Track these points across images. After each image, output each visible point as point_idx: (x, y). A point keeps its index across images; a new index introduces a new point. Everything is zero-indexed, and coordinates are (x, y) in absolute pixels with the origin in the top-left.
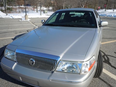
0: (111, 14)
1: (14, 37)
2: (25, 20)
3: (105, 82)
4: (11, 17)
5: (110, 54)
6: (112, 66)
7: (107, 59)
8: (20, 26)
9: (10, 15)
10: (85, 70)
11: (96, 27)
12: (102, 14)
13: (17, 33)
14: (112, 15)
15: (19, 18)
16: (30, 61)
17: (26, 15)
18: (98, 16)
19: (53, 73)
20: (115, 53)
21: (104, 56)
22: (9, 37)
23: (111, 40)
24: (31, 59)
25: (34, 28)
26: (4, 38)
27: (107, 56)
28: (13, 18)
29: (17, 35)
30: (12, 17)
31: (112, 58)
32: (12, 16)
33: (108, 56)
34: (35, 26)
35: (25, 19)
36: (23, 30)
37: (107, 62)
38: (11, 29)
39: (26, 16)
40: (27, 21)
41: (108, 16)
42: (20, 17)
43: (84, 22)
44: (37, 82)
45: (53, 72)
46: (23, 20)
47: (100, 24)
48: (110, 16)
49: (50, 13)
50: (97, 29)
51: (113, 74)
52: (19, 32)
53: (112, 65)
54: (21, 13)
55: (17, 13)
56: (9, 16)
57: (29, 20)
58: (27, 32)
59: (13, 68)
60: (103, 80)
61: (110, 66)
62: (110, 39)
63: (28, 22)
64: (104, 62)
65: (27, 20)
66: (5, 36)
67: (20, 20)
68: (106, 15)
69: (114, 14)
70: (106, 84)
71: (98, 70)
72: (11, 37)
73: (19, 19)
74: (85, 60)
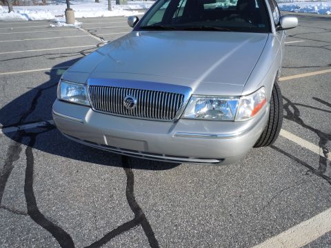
0: (313, 6)
1: (50, 69)
2: (65, 25)
3: (286, 154)
4: (24, 17)
5: (302, 102)
6: (304, 125)
7: (293, 111)
8: (56, 40)
9: (21, 12)
10: (244, 113)
11: (270, 31)
12: (287, 4)
13: (54, 58)
14: (313, 8)
15: (48, 19)
16: (125, 99)
17: (68, 9)
18: (276, 8)
19: (178, 124)
20: (314, 98)
21: (286, 107)
22: (37, 69)
23: (307, 71)
24: (127, 97)
25: (98, 46)
26: (22, 70)
27: (293, 105)
28: (30, 20)
29: (55, 64)
30: (26, 15)
31: (307, 109)
32: (27, 12)
33: (296, 106)
34: (99, 39)
35: (67, 23)
36: (69, 51)
37: (295, 117)
38: (35, 49)
39: (69, 11)
40: (74, 27)
41: (302, 11)
42: (49, 16)
43: (240, 20)
44: (145, 142)
45: (176, 122)
46: (60, 24)
47: (279, 24)
48: (308, 10)
49: (135, 4)
50: (270, 34)
51: (307, 140)
52: (59, 55)
53: (304, 123)
54: (48, 4)
55: (37, 4)
56: (18, 12)
57: (79, 25)
58: (82, 56)
59: (87, 119)
60: (282, 152)
61: (301, 126)
62: (305, 68)
63: (78, 31)
64: (286, 117)
65: (72, 25)
66: (22, 67)
67: (53, 26)
68: (298, 8)
69: (321, 5)
70: (289, 159)
71: (271, 124)
72: (42, 68)
73: (49, 21)
74: (244, 94)
